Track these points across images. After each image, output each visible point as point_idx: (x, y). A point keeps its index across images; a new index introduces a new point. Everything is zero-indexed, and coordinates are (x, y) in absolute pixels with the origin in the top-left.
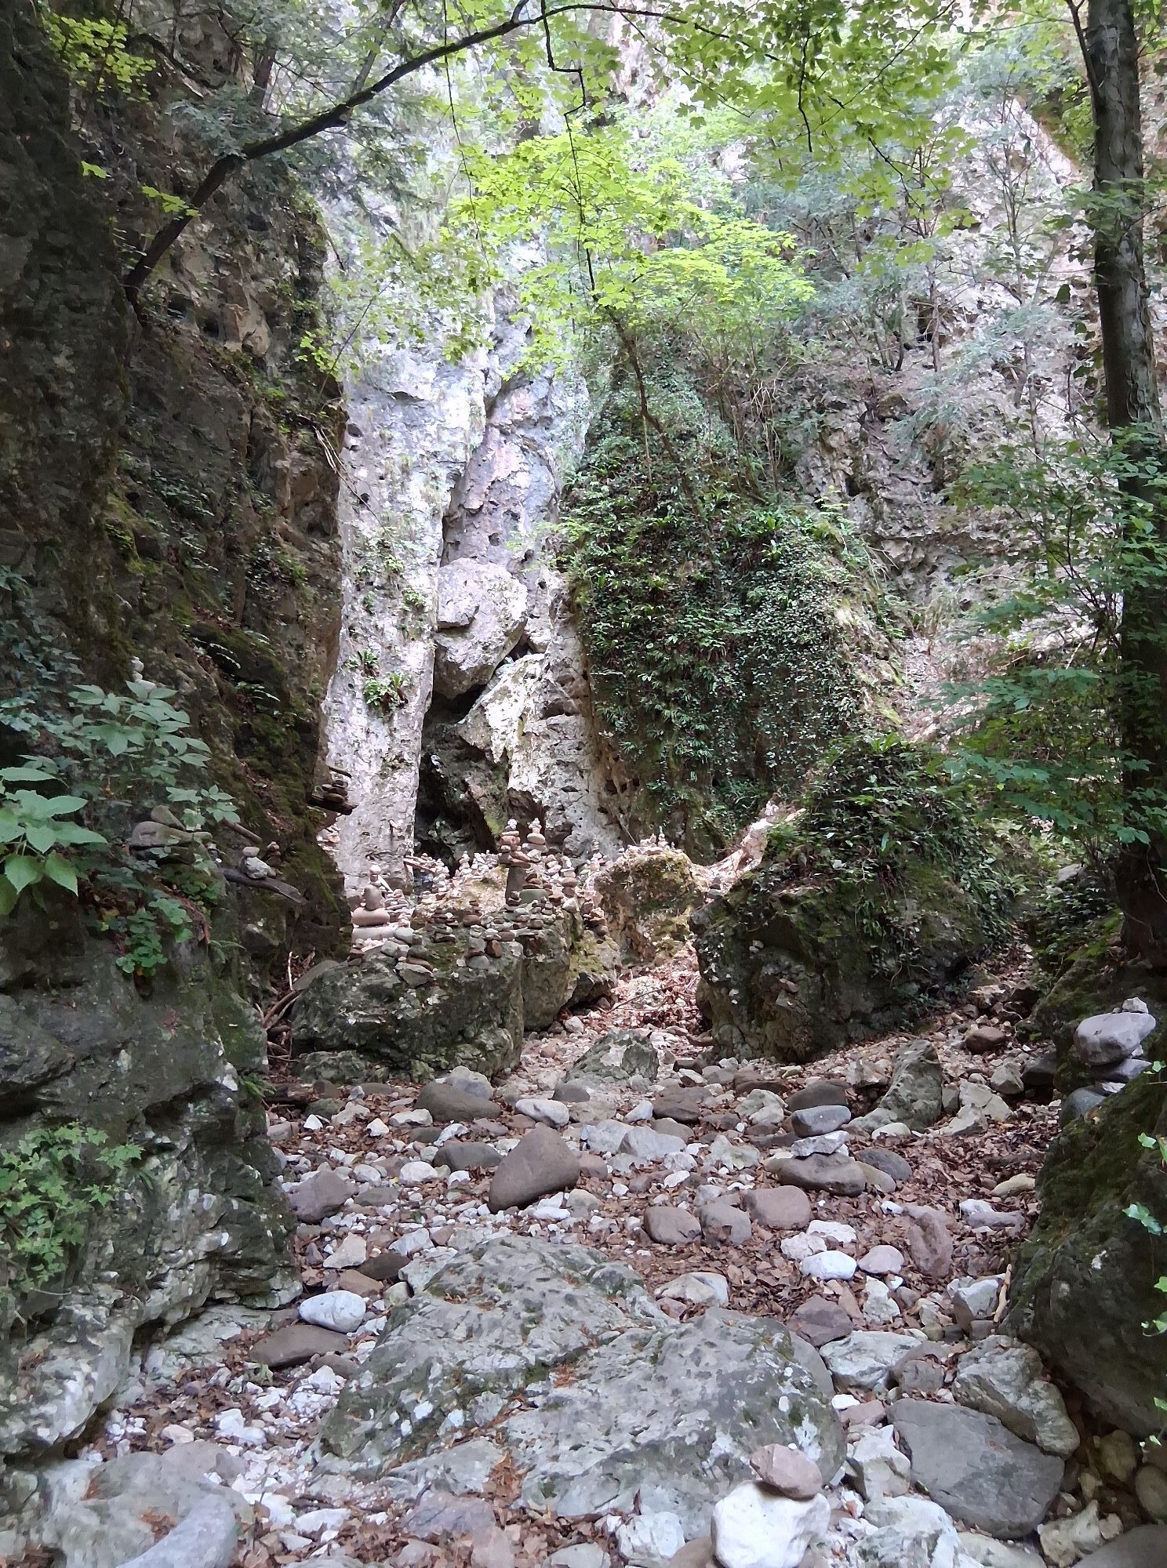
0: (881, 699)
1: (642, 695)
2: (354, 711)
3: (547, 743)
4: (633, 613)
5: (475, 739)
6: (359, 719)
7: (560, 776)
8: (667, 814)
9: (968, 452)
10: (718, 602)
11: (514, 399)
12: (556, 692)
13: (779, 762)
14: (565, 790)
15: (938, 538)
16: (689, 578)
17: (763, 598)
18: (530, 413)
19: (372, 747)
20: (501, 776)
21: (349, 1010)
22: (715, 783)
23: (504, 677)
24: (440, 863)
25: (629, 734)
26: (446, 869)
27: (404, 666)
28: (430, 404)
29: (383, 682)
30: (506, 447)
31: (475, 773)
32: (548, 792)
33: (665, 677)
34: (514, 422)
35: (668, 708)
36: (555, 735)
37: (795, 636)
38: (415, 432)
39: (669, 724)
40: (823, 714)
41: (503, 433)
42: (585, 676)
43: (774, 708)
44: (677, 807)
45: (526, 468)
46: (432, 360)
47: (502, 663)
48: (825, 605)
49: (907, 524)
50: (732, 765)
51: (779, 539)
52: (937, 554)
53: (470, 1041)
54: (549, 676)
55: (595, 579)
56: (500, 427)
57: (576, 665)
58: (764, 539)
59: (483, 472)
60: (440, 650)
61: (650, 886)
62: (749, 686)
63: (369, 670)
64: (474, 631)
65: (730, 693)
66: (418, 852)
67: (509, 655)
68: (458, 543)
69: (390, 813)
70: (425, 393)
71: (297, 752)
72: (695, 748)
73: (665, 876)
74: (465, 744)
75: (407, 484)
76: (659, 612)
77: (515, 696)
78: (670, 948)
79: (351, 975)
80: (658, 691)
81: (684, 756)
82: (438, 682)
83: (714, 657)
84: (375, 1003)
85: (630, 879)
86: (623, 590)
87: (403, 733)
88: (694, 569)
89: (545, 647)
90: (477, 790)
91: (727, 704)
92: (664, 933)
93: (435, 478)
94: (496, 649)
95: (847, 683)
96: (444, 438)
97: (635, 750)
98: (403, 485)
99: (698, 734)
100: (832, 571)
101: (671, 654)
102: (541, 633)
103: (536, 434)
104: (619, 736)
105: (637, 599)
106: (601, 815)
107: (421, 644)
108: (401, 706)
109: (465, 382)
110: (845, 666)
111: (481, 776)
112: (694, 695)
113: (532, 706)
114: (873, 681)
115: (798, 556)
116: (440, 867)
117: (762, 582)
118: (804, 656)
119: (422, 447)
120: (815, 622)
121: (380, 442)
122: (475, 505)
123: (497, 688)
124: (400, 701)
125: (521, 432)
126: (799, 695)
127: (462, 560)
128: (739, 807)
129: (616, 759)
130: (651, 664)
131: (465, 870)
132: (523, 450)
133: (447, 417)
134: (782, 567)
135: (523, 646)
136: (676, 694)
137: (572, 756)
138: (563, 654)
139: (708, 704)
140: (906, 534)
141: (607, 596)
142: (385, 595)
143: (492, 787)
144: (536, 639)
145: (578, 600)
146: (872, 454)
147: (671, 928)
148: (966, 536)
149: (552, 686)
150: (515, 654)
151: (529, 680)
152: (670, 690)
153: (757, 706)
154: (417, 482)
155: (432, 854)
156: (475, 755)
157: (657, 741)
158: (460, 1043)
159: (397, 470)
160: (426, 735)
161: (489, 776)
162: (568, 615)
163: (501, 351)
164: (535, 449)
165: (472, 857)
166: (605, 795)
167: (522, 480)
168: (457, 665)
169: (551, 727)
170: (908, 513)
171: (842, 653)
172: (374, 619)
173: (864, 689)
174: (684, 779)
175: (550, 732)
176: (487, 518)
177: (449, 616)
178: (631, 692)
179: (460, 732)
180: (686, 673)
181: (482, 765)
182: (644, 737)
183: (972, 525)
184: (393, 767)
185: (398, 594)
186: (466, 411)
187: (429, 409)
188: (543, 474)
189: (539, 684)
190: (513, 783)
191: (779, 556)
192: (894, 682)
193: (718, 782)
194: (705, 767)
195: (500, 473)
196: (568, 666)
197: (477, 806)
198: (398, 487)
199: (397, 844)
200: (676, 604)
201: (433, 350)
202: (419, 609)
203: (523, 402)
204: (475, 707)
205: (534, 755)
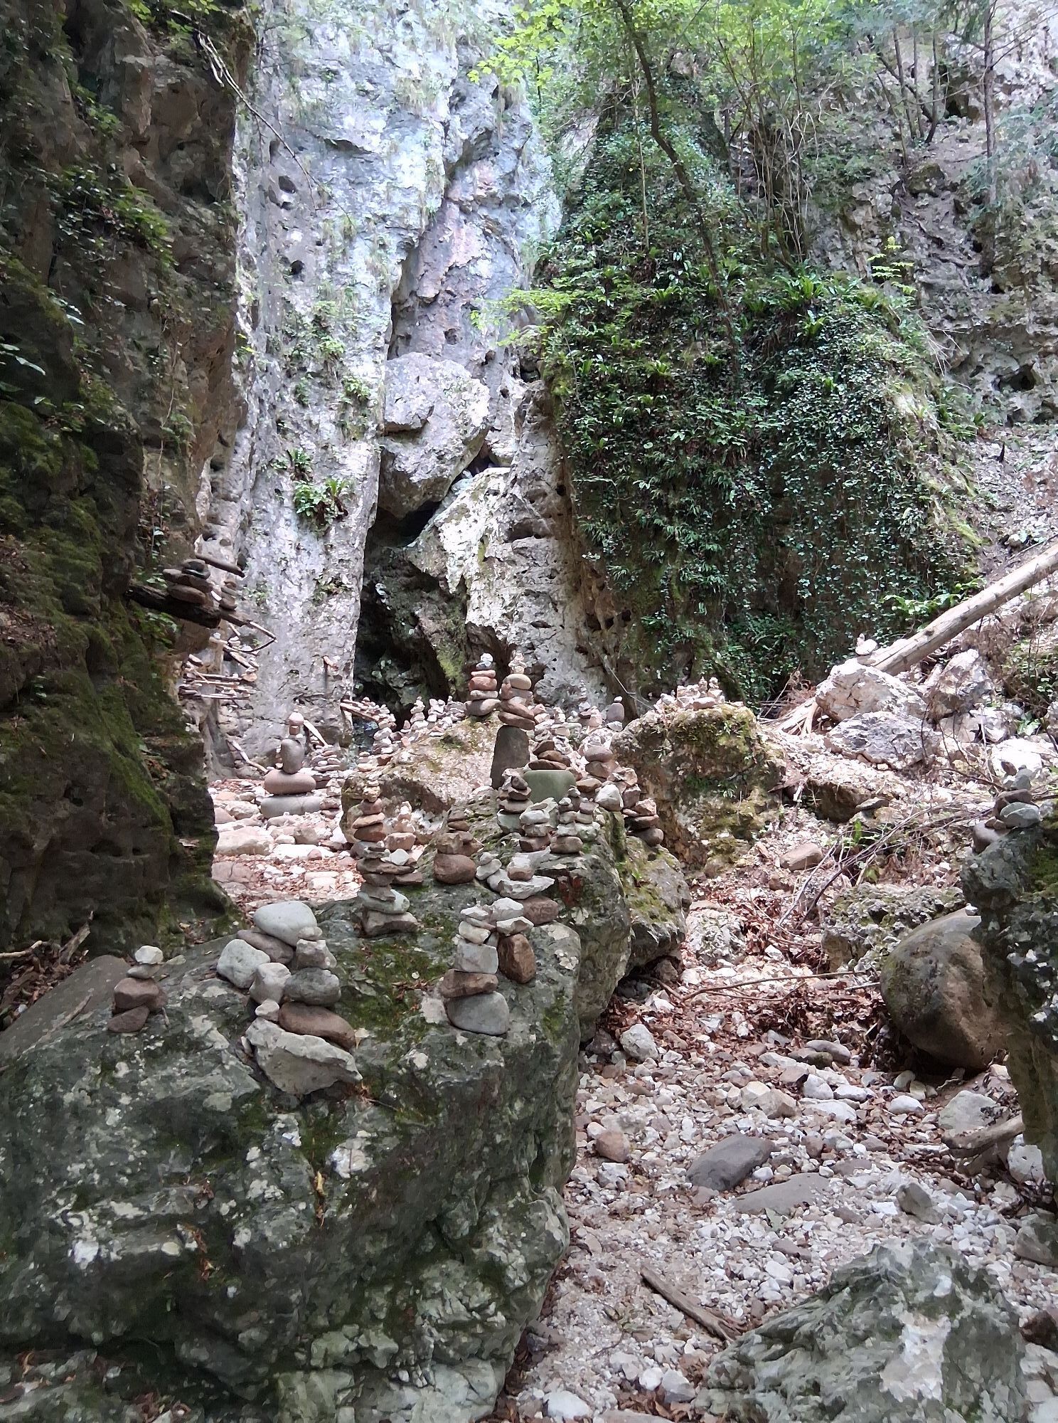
0: (953, 512)
1: (637, 507)
2: (282, 522)
3: (512, 571)
4: (624, 407)
5: (428, 564)
6: (287, 533)
7: (529, 609)
8: (667, 655)
9: (1024, 229)
10: (734, 392)
11: (476, 172)
12: (524, 510)
13: (814, 592)
14: (535, 625)
15: (987, 331)
16: (699, 362)
17: (798, 383)
18: (495, 189)
19: (303, 567)
20: (458, 609)
21: (85, 1198)
22: (727, 620)
23: (462, 494)
24: (384, 710)
25: (619, 556)
26: (392, 718)
27: (344, 471)
28: (378, 158)
29: (318, 490)
30: (466, 227)
31: (426, 605)
32: (514, 628)
33: (668, 484)
34: (477, 199)
35: (671, 523)
36: (523, 561)
37: (842, 429)
38: (361, 191)
39: (671, 543)
40: (879, 530)
41: (463, 211)
42: (561, 490)
43: (809, 523)
44: (679, 647)
45: (489, 255)
46: (382, 107)
47: (460, 477)
48: (882, 390)
49: (951, 313)
50: (751, 595)
51: (817, 309)
52: (983, 351)
53: (459, 1250)
54: (516, 491)
55: (578, 364)
56: (459, 203)
57: (548, 478)
58: (797, 309)
59: (440, 255)
60: (386, 458)
61: (698, 756)
62: (777, 495)
63: (300, 473)
64: (428, 436)
65: (752, 504)
66: (359, 696)
67: (468, 469)
68: (408, 337)
69: (324, 647)
70: (373, 144)
71: (91, 489)
72: (705, 574)
73: (722, 742)
74: (415, 571)
75: (349, 252)
76: (659, 403)
77: (474, 516)
78: (730, 850)
79: (109, 1067)
80: (658, 502)
81: (691, 583)
82: (384, 495)
83: (732, 458)
84: (174, 1162)
85: (667, 745)
86: (615, 378)
87: (342, 551)
88: (706, 351)
89: (510, 459)
90: (429, 625)
91: (748, 517)
92: (720, 828)
93: (383, 246)
94: (453, 460)
95: (910, 490)
96: (395, 199)
97: (628, 576)
98: (344, 253)
99: (709, 556)
100: (889, 348)
101: (676, 455)
102: (504, 445)
103: (501, 216)
104: (607, 558)
105: (629, 387)
106: (580, 656)
107: (364, 446)
108: (339, 519)
109: (421, 135)
110: (908, 468)
111: (433, 609)
112: (704, 507)
113: (496, 526)
114: (945, 488)
115: (845, 328)
116: (385, 716)
117: (797, 362)
118: (856, 455)
119: (369, 209)
120: (870, 410)
121: (318, 201)
122: (429, 292)
123: (454, 505)
124: (337, 513)
125: (483, 212)
126: (847, 505)
127: (413, 355)
128: (758, 648)
129: (602, 588)
130: (648, 469)
131: (419, 723)
132: (486, 234)
133: (399, 175)
134: (823, 342)
135: (483, 459)
136: (682, 506)
137: (543, 586)
138: (533, 465)
139: (722, 518)
140: (948, 326)
141: (591, 385)
142: (321, 384)
143: (447, 622)
144: (499, 451)
145: (557, 390)
146: (908, 230)
147: (730, 820)
148: (1022, 328)
149: (520, 503)
150: (475, 468)
151: (491, 497)
152: (674, 501)
153: (786, 523)
154: (361, 252)
155: (376, 699)
156: (427, 584)
157: (656, 564)
158: (432, 1258)
159: (338, 234)
160: (369, 560)
161: (444, 609)
162: (540, 418)
163: (464, 111)
164: (500, 234)
165: (428, 707)
166: (585, 632)
167: (484, 268)
168: (406, 475)
169: (518, 551)
170: (952, 300)
171: (904, 451)
172: (307, 412)
173: (933, 498)
174: (689, 611)
175: (516, 557)
176: (444, 310)
177: (398, 416)
178: (623, 503)
179: (410, 557)
180: (694, 480)
181: (435, 596)
182: (639, 560)
183: (1028, 317)
184: (329, 593)
185: (337, 383)
186: (421, 171)
187: (377, 164)
188: (506, 263)
189: (504, 501)
190: (472, 616)
191: (820, 328)
192: (966, 492)
193: (732, 617)
194: (718, 597)
195: (459, 258)
196: (539, 479)
197: (429, 644)
198: (338, 255)
199: (333, 685)
200: (682, 393)
201: (383, 94)
202: (361, 402)
203: (485, 175)
204: (427, 528)
205: (497, 585)
